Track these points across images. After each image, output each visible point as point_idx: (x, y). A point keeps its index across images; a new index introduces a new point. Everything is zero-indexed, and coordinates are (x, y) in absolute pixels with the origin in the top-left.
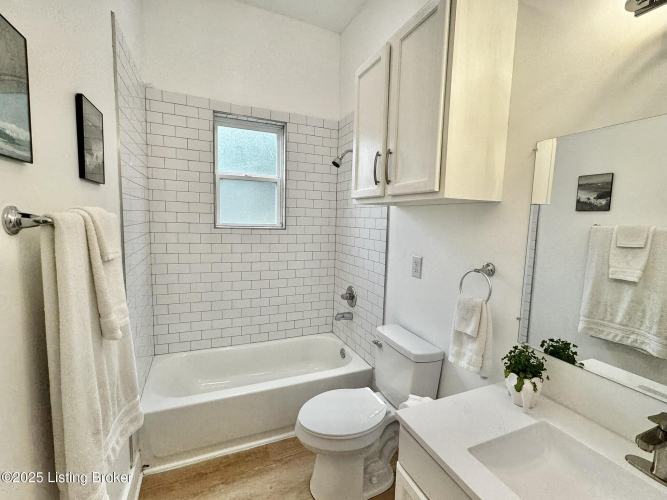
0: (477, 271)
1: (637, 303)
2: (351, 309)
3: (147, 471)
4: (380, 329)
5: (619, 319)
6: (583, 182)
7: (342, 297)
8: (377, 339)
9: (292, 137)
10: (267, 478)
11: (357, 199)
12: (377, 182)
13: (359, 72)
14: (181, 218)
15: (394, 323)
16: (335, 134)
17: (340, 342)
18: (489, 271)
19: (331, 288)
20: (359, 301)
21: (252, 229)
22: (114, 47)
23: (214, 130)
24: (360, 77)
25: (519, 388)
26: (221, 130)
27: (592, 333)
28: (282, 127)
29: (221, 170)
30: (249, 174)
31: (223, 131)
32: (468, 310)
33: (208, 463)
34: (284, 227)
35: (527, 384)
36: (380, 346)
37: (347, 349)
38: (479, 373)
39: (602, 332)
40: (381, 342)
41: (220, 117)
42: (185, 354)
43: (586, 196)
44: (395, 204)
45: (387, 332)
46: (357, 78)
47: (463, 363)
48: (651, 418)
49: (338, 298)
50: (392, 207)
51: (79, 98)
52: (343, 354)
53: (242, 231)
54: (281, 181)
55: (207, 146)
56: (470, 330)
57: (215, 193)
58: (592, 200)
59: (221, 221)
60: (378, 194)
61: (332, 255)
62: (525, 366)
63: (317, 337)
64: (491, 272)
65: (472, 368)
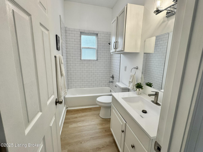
0: (134, 68)
2: (113, 80)
3: (68, 109)
7: (111, 77)
9: (99, 37)
10: (91, 112)
11: (112, 52)
12: (114, 49)
13: (112, 22)
14: (74, 58)
15: (121, 82)
17: (110, 88)
19: (109, 75)
20: (115, 78)
21: (89, 60)
22: (60, 22)
23: (80, 37)
26: (82, 36)
28: (97, 35)
29: (82, 46)
30: (89, 47)
31: (83, 36)
32: (131, 76)
33: (79, 109)
34: (97, 60)
35: (138, 89)
37: (112, 90)
38: (133, 90)
40: (117, 86)
41: (82, 33)
42: (75, 89)
44: (122, 54)
45: (119, 84)
46: (112, 24)
50: (121, 54)
51: (56, 35)
53: (87, 61)
54: (96, 48)
55: (79, 41)
56: (131, 80)
57: (81, 52)
59: (82, 59)
60: (115, 51)
61: (109, 67)
62: (139, 86)
63: (105, 87)
64: (137, 69)
65: (131, 88)
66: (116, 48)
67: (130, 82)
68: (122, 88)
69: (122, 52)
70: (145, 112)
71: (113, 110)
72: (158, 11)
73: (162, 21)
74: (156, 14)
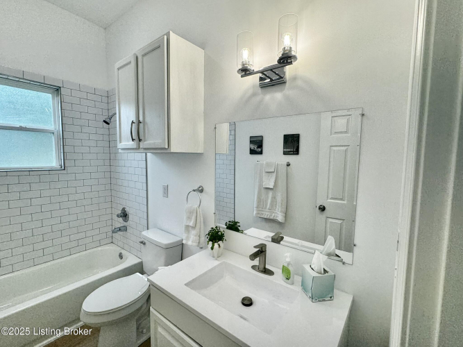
0: (194, 191)
1: (274, 198)
2: (125, 224)
4: (145, 233)
5: (268, 207)
6: (252, 139)
7: (118, 216)
8: (142, 240)
9: (67, 99)
11: (122, 149)
12: (133, 140)
13: (118, 65)
15: (155, 227)
16: (105, 100)
17: (119, 249)
18: (201, 190)
19: (109, 211)
20: (131, 217)
21: (30, 171)
24: (118, 69)
25: (212, 248)
27: (259, 216)
28: (57, 90)
32: (190, 212)
34: (63, 168)
35: (216, 245)
36: (144, 244)
37: (124, 252)
38: (198, 246)
39: (263, 214)
40: (146, 241)
43: (253, 147)
45: (150, 235)
46: (116, 70)
47: (190, 243)
48: (255, 247)
49: (115, 217)
50: (148, 154)
52: (121, 256)
53: (19, 173)
54: (58, 132)
56: (191, 224)
58: (256, 149)
60: (135, 147)
61: (108, 187)
62: (215, 237)
63: (99, 248)
64: (202, 191)
65: (194, 244)
66: (140, 140)
67: (187, 227)
68: (166, 245)
69: (163, 152)
70: (247, 302)
71: (160, 330)
72: (245, 71)
73: (250, 92)
74: (242, 76)
